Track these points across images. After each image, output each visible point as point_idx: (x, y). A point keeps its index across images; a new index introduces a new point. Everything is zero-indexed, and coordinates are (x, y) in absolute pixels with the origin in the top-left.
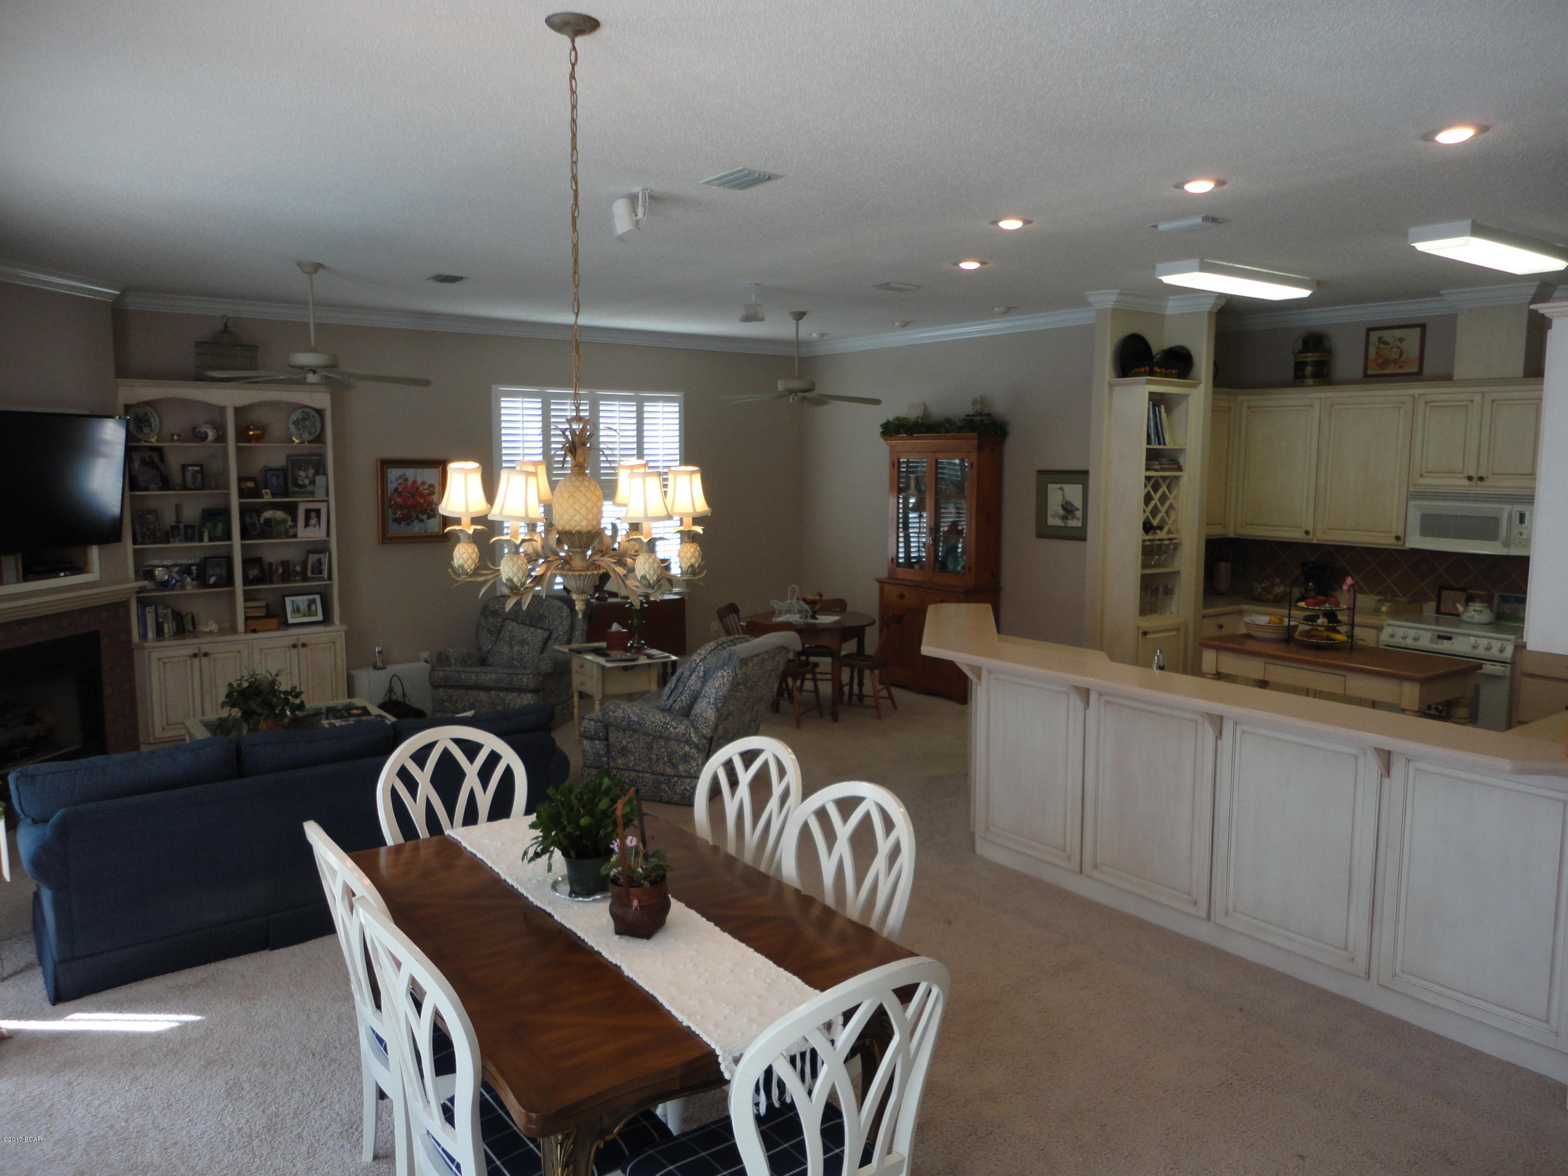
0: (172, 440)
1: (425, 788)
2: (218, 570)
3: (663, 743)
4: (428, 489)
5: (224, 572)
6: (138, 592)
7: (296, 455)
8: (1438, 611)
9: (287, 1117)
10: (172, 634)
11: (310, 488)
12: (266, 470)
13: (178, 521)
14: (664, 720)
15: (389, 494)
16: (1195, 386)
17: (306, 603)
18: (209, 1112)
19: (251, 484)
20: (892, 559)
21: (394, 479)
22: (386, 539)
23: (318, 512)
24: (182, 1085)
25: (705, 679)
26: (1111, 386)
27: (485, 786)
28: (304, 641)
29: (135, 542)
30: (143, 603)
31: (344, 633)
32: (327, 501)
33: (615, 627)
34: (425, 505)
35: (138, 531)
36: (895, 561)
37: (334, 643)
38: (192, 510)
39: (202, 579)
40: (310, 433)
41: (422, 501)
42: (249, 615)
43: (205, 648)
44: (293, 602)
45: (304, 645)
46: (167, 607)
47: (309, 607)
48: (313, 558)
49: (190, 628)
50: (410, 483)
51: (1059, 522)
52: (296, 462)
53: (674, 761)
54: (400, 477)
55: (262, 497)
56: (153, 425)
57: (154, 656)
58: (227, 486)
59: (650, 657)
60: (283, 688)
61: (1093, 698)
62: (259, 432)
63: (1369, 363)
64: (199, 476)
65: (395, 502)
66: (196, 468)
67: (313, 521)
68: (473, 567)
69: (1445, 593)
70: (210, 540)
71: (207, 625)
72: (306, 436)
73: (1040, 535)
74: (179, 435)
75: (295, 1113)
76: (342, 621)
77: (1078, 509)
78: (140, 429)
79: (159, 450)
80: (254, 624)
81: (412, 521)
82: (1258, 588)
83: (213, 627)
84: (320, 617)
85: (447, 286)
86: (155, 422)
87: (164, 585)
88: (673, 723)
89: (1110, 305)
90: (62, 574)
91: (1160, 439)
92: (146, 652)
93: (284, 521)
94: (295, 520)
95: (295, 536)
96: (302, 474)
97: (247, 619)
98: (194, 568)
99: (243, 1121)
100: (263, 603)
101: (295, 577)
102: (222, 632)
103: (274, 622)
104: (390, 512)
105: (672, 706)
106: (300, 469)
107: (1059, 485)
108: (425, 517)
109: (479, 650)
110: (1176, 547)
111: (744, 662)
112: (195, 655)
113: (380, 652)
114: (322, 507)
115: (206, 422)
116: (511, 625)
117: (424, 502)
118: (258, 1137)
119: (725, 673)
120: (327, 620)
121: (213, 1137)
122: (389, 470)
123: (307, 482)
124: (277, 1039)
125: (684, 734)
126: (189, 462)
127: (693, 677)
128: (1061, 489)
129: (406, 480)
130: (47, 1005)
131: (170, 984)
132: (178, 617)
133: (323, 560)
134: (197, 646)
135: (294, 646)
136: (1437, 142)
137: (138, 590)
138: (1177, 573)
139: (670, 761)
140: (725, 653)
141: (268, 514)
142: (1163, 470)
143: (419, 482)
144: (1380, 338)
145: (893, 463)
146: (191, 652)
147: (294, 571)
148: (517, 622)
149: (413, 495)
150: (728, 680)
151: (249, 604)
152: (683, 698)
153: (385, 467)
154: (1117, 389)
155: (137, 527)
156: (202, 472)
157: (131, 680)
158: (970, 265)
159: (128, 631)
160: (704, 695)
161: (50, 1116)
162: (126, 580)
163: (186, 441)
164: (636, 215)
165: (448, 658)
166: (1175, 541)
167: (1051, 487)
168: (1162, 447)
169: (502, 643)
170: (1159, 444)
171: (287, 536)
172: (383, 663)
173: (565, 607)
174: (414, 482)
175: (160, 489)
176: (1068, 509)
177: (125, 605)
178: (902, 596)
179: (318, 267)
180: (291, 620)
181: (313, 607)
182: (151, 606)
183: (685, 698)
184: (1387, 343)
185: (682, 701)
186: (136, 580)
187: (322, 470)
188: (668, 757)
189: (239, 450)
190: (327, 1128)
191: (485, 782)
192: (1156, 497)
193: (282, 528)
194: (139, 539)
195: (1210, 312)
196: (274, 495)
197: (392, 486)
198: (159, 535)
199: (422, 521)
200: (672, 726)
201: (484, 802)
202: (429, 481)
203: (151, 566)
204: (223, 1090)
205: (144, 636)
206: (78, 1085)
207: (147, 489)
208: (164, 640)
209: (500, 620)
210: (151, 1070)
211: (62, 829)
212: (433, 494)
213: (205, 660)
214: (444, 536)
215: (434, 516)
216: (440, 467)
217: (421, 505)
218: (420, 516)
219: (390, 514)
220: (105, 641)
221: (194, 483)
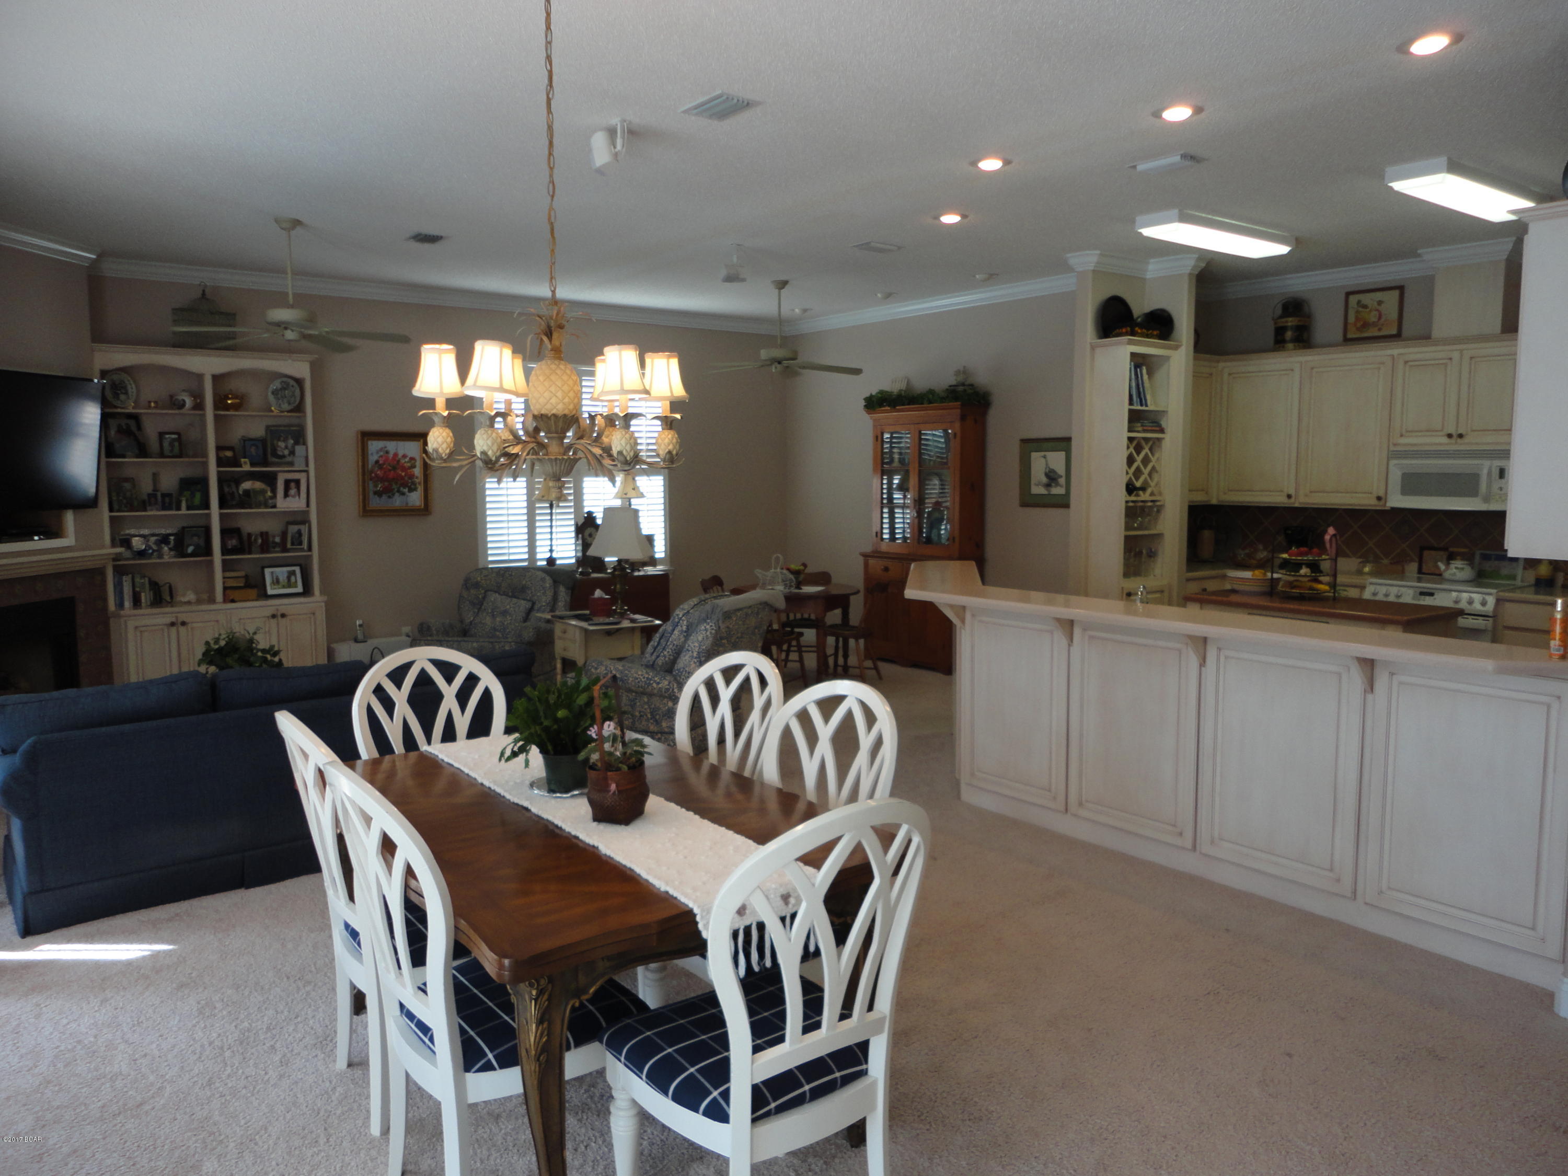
0: (150, 407)
1: (403, 708)
2: (195, 539)
3: (646, 700)
4: (408, 462)
5: (202, 542)
6: (114, 560)
7: (274, 426)
8: (1420, 571)
9: (260, 1032)
10: (149, 603)
11: (289, 459)
12: (244, 441)
13: (155, 490)
14: (647, 676)
16: (1176, 348)
17: (286, 575)
18: (179, 1028)
19: (229, 454)
20: (877, 533)
22: (367, 512)
23: (298, 482)
24: (153, 1005)
25: (688, 633)
26: (1093, 348)
27: (463, 707)
28: (283, 611)
29: (111, 510)
30: (120, 571)
31: (323, 604)
32: (307, 471)
33: (598, 593)
34: (406, 478)
35: (114, 498)
36: (879, 535)
37: (314, 614)
38: (169, 480)
39: (179, 549)
40: (289, 404)
41: (403, 474)
42: (227, 585)
43: (183, 617)
44: (272, 573)
45: (283, 616)
46: (143, 577)
47: (289, 578)
48: (293, 529)
49: (168, 599)
50: (391, 456)
51: (1042, 491)
52: (274, 432)
53: (658, 717)
54: (381, 450)
55: (241, 466)
56: (130, 393)
57: (131, 624)
58: (205, 455)
59: (633, 621)
60: (261, 646)
61: (1077, 631)
62: (237, 401)
63: (1349, 327)
64: (176, 444)
65: (376, 475)
66: (173, 436)
67: (293, 491)
68: (448, 451)
69: (1426, 553)
70: (188, 508)
71: (184, 595)
72: (286, 406)
73: (1025, 504)
74: (156, 402)
75: (268, 1029)
76: (322, 592)
77: (1061, 477)
78: (116, 396)
79: (135, 417)
80: (232, 594)
81: (393, 495)
82: (1241, 554)
83: (191, 596)
84: (300, 589)
85: (427, 246)
86: (132, 389)
87: (141, 554)
88: (656, 679)
89: (1091, 267)
90: (36, 538)
91: (1142, 401)
92: (122, 620)
93: (263, 492)
94: (274, 491)
95: (274, 506)
96: (282, 444)
97: (225, 589)
98: (172, 538)
99: (215, 1035)
100: (242, 574)
101: (274, 547)
102: (199, 602)
103: (253, 593)
104: (371, 484)
105: (654, 661)
106: (279, 440)
107: (1043, 454)
108: (406, 490)
109: (462, 621)
110: (1160, 509)
111: (727, 615)
112: (173, 624)
113: (360, 626)
114: (302, 477)
115: (184, 391)
116: (493, 597)
117: (405, 475)
118: (229, 1048)
119: (708, 627)
120: (307, 591)
121: (183, 1050)
122: (370, 443)
123: (286, 452)
124: (252, 965)
125: (668, 690)
126: (166, 430)
127: (676, 632)
128: (1045, 457)
129: (387, 452)
130: (17, 939)
131: (143, 919)
132: (155, 586)
133: (303, 532)
134: (174, 615)
135: (274, 616)
136: (1412, 54)
137: (114, 556)
138: (1160, 536)
139: (653, 717)
140: (708, 607)
141: (247, 485)
142: (1145, 431)
143: (401, 453)
144: (1359, 302)
145: (877, 437)
146: (168, 619)
147: (274, 542)
148: (499, 594)
149: (394, 468)
150: (711, 633)
151: (228, 574)
152: (665, 653)
153: (366, 439)
154: (1098, 350)
155: (114, 494)
156: (179, 439)
157: (108, 649)
158: (951, 219)
159: (105, 600)
160: (688, 650)
161: (17, 1033)
162: (103, 547)
163: (163, 408)
164: (615, 147)
165: (429, 628)
166: (1158, 503)
167: (1034, 455)
168: (1144, 408)
169: (485, 614)
170: (1142, 405)
171: (266, 506)
172: (364, 636)
173: (548, 578)
174: (396, 455)
175: (137, 457)
176: (1052, 478)
177: (101, 572)
178: (886, 569)
179: (297, 223)
180: (270, 592)
181: (293, 579)
182: (127, 575)
183: (668, 653)
184: (1365, 307)
185: (665, 656)
186: (113, 545)
187: (301, 440)
188: (651, 713)
189: (217, 418)
190: (301, 1040)
191: (463, 704)
192: (1139, 459)
193: (261, 498)
194: (116, 506)
195: (1190, 274)
196: (252, 465)
197: (373, 458)
198: (136, 504)
199: (403, 494)
200: (655, 681)
201: (462, 723)
202: (410, 454)
203: (129, 535)
204: (195, 1009)
205: (121, 605)
206: (46, 1006)
207: (123, 456)
208: (141, 609)
209: (483, 591)
210: (122, 993)
211: (32, 758)
212: (415, 467)
213: (182, 630)
214: (425, 510)
215: (415, 489)
216: (422, 441)
217: (402, 478)
218: (402, 489)
219: (371, 486)
220: (80, 607)
221: (172, 451)
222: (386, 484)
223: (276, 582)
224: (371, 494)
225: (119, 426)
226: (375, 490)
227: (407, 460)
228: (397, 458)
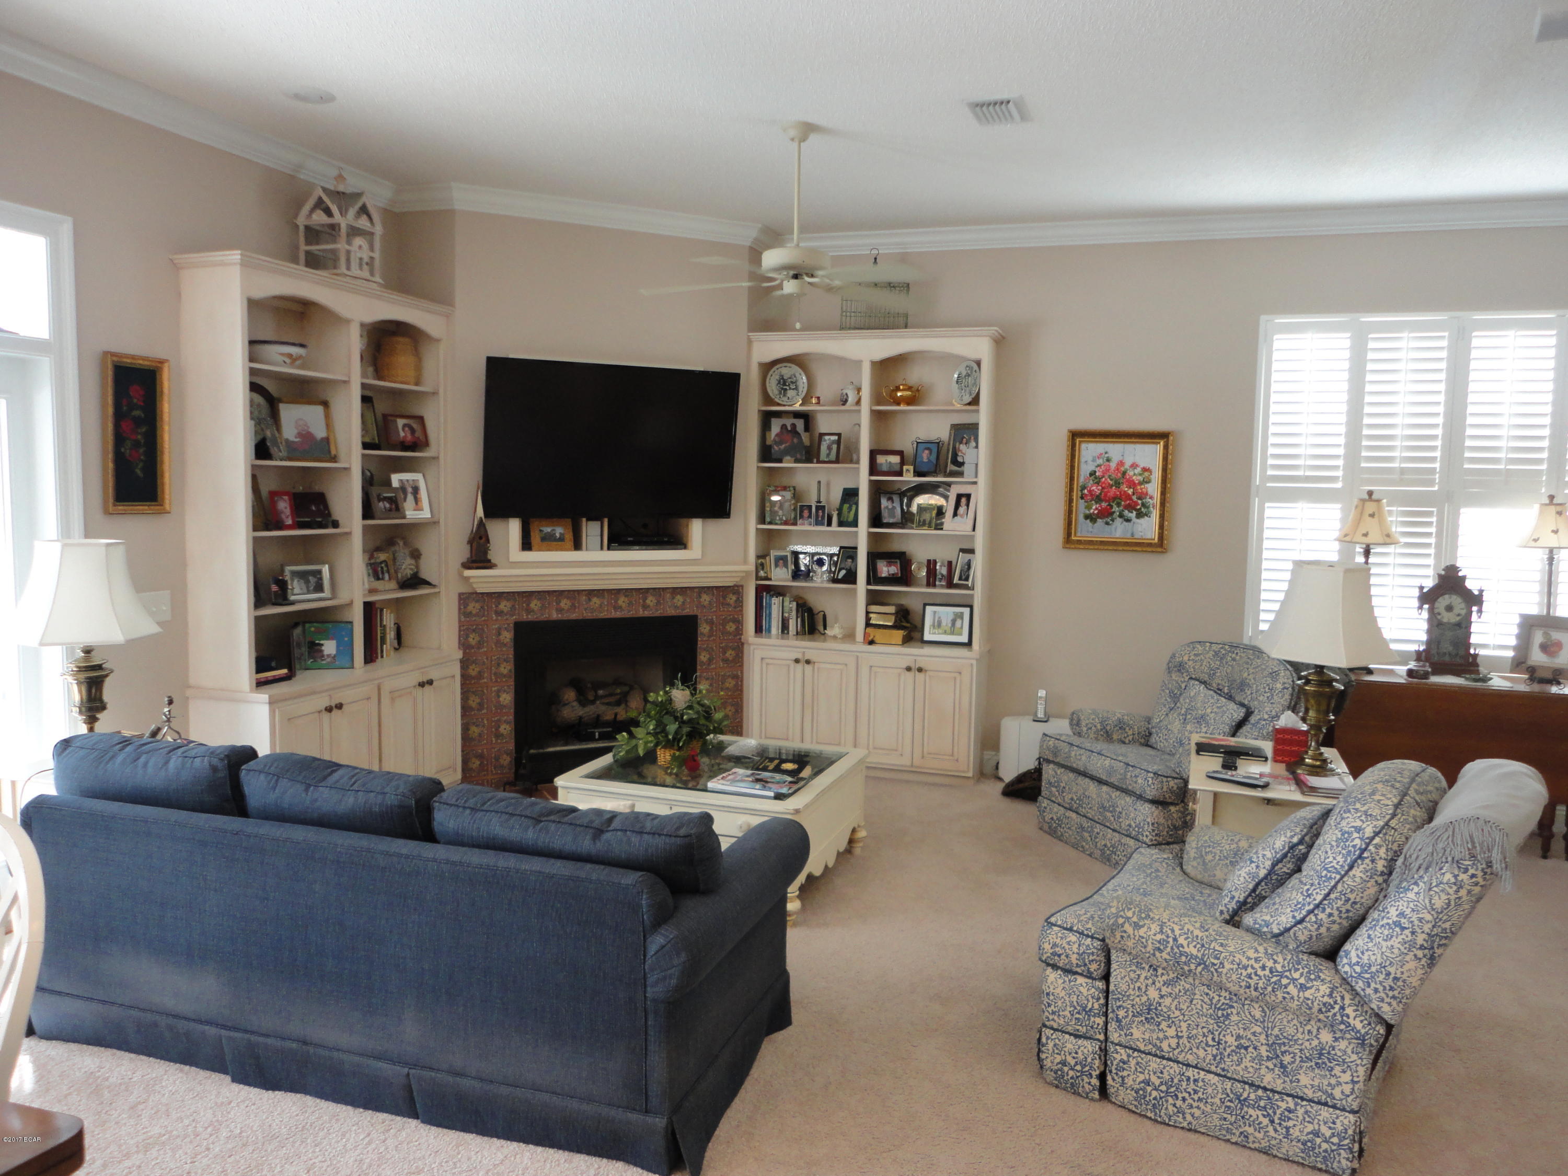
0: (821, 404)
2: (847, 563)
6: (757, 578)
10: (799, 632)
11: (965, 467)
12: (918, 443)
13: (818, 501)
15: (1082, 479)
17: (951, 617)
19: (888, 459)
21: (1090, 459)
23: (967, 498)
28: (923, 665)
29: (761, 520)
30: (764, 592)
31: (974, 662)
34: (1134, 498)
35: (767, 509)
37: (960, 673)
39: (832, 572)
40: (969, 393)
41: (1130, 491)
42: (869, 621)
43: (809, 655)
44: (935, 612)
45: (920, 670)
46: (797, 600)
47: (954, 622)
50: (1113, 465)
54: (1100, 456)
55: (902, 475)
57: (759, 654)
58: (857, 460)
62: (913, 393)
64: (835, 447)
65: (1090, 491)
67: (962, 510)
70: (841, 524)
71: (834, 628)
72: (966, 399)
76: (979, 645)
78: (783, 391)
80: (877, 634)
81: (1113, 520)
83: (838, 630)
86: (803, 384)
87: (797, 575)
92: (751, 648)
94: (942, 507)
95: (941, 528)
97: (866, 626)
100: (893, 610)
101: (939, 581)
102: (844, 638)
103: (904, 635)
104: (1081, 505)
108: (1133, 515)
112: (798, 661)
115: (851, 383)
117: (1134, 494)
120: (969, 641)
122: (1083, 446)
126: (828, 430)
129: (1108, 460)
132: (805, 613)
134: (803, 650)
135: (909, 669)
146: (797, 656)
147: (940, 573)
148: (1202, 686)
149: (1117, 484)
151: (874, 608)
153: (1078, 440)
155: (768, 504)
159: (740, 624)
171: (934, 528)
172: (1045, 714)
174: (1121, 463)
175: (802, 462)
179: (810, 127)
180: (927, 637)
181: (958, 623)
189: (876, 414)
193: (926, 516)
196: (922, 474)
197: (1085, 468)
202: (1144, 462)
203: (792, 551)
205: (766, 630)
207: (780, 461)
208: (781, 638)
209: (1186, 678)
212: (1149, 482)
213: (808, 668)
214: (1160, 545)
215: (1147, 515)
216: (1162, 443)
217: (1129, 497)
218: (1126, 512)
219: (1081, 507)
220: (704, 628)
221: (828, 455)
222: (1104, 504)
223: (938, 625)
224: (1081, 517)
225: (784, 427)
226: (1087, 512)
227: (1138, 470)
228: (1123, 469)
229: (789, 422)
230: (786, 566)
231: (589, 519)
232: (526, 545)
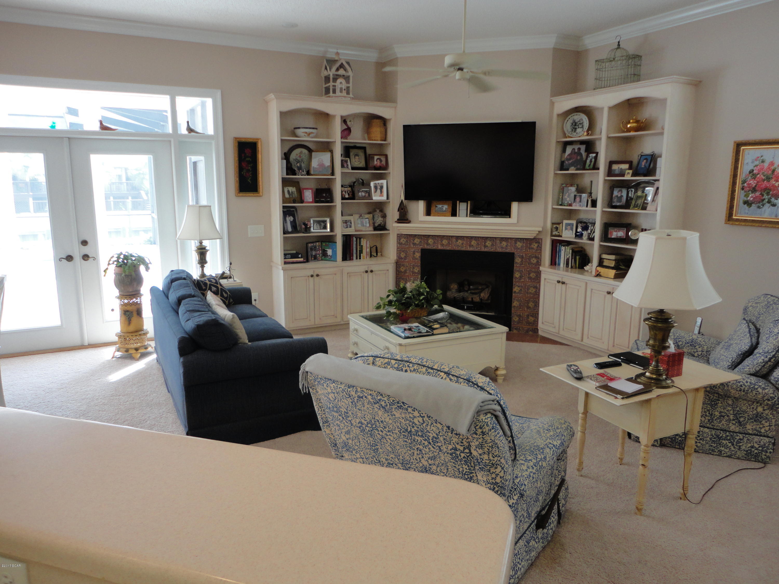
15: (743, 176)
21: (749, 161)
22: (731, 221)
29: (556, 204)
32: (659, 181)
35: (561, 197)
50: (766, 165)
54: (757, 157)
55: (624, 176)
62: (638, 124)
65: (749, 184)
67: (656, 197)
78: (574, 129)
80: (602, 271)
81: (763, 205)
83: (588, 267)
95: (646, 208)
97: (598, 266)
100: (617, 258)
104: (742, 194)
112: (559, 282)
122: (744, 151)
129: (763, 161)
135: (609, 293)
143: (776, 164)
149: (768, 178)
151: (602, 256)
153: (741, 148)
155: (561, 194)
159: (539, 258)
171: (642, 208)
174: (772, 164)
175: (578, 170)
177: (537, 241)
193: (640, 202)
197: (745, 168)
199: (773, 205)
207: (569, 170)
217: (776, 188)
218: (773, 200)
219: (740, 195)
220: (518, 260)
221: (589, 165)
222: (758, 194)
224: (741, 203)
225: (573, 150)
226: (746, 199)
228: (773, 168)
229: (576, 147)
230: (572, 229)
231: (461, 201)
232: (428, 213)
